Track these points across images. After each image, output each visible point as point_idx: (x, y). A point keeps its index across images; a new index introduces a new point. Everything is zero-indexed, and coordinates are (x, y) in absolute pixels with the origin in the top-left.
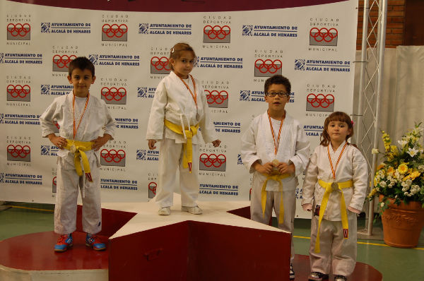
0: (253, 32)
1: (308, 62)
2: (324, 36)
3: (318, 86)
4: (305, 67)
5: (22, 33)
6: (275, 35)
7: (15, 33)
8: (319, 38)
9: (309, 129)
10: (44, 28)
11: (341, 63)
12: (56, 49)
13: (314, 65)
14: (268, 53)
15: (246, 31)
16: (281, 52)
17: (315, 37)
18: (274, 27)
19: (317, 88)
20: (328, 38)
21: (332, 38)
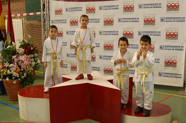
0: (143, 7)
1: (166, 18)
2: (173, 7)
3: (171, 29)
4: (165, 20)
5: (60, 12)
6: (152, 7)
7: (57, 12)
8: (171, 8)
9: (167, 47)
10: (67, 10)
11: (181, 18)
12: (71, 17)
13: (169, 19)
14: (149, 15)
15: (140, 6)
16: (155, 14)
17: (169, 7)
18: (152, 4)
19: (170, 30)
20: (175, 8)
21: (177, 7)
